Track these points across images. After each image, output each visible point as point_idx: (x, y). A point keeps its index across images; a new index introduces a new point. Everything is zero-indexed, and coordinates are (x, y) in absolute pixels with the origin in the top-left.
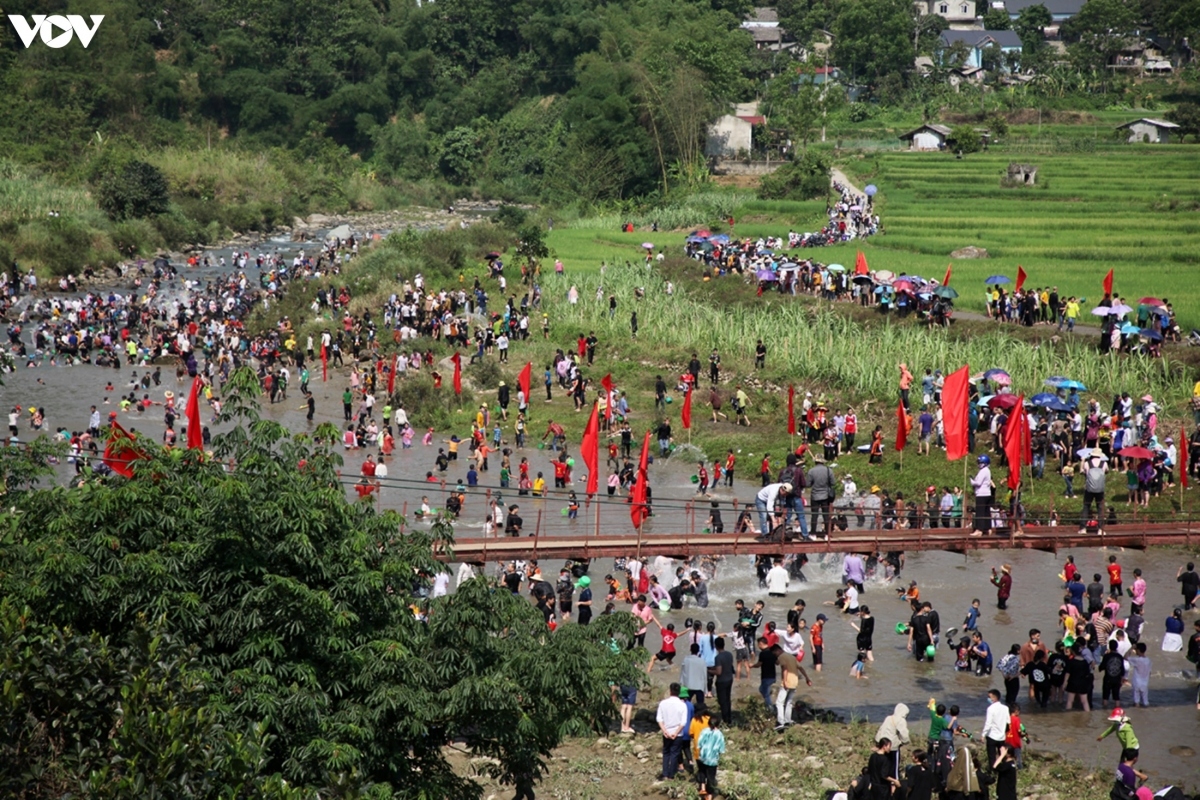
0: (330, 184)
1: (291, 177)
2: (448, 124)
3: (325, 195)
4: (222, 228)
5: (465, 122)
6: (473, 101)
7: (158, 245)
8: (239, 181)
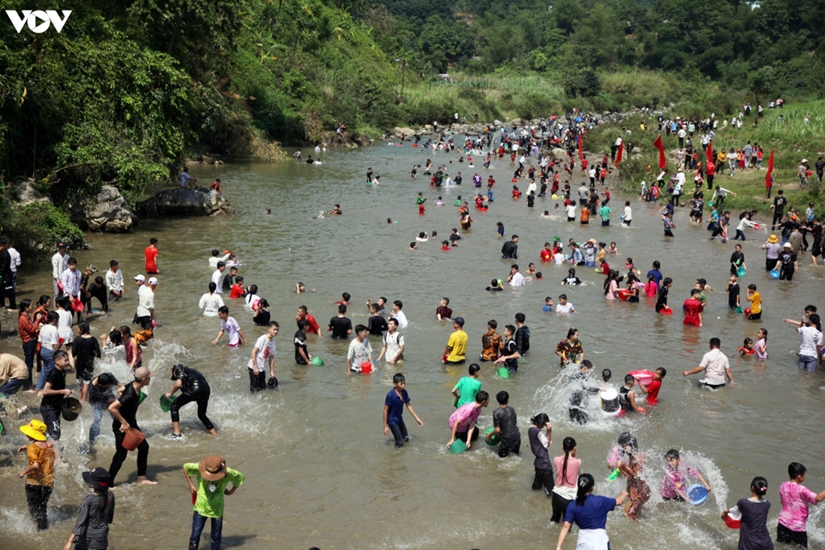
0: (694, 90)
1: (672, 85)
2: (760, 65)
3: (691, 95)
4: (629, 106)
5: (769, 64)
6: (774, 54)
7: (590, 110)
8: (644, 85)
